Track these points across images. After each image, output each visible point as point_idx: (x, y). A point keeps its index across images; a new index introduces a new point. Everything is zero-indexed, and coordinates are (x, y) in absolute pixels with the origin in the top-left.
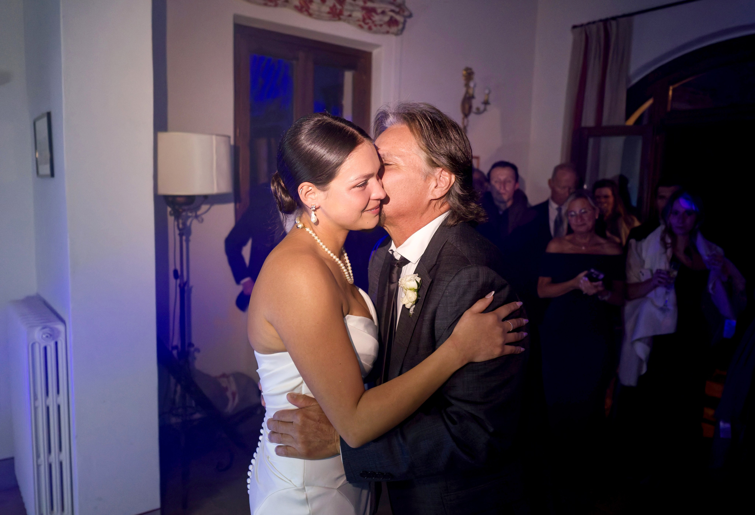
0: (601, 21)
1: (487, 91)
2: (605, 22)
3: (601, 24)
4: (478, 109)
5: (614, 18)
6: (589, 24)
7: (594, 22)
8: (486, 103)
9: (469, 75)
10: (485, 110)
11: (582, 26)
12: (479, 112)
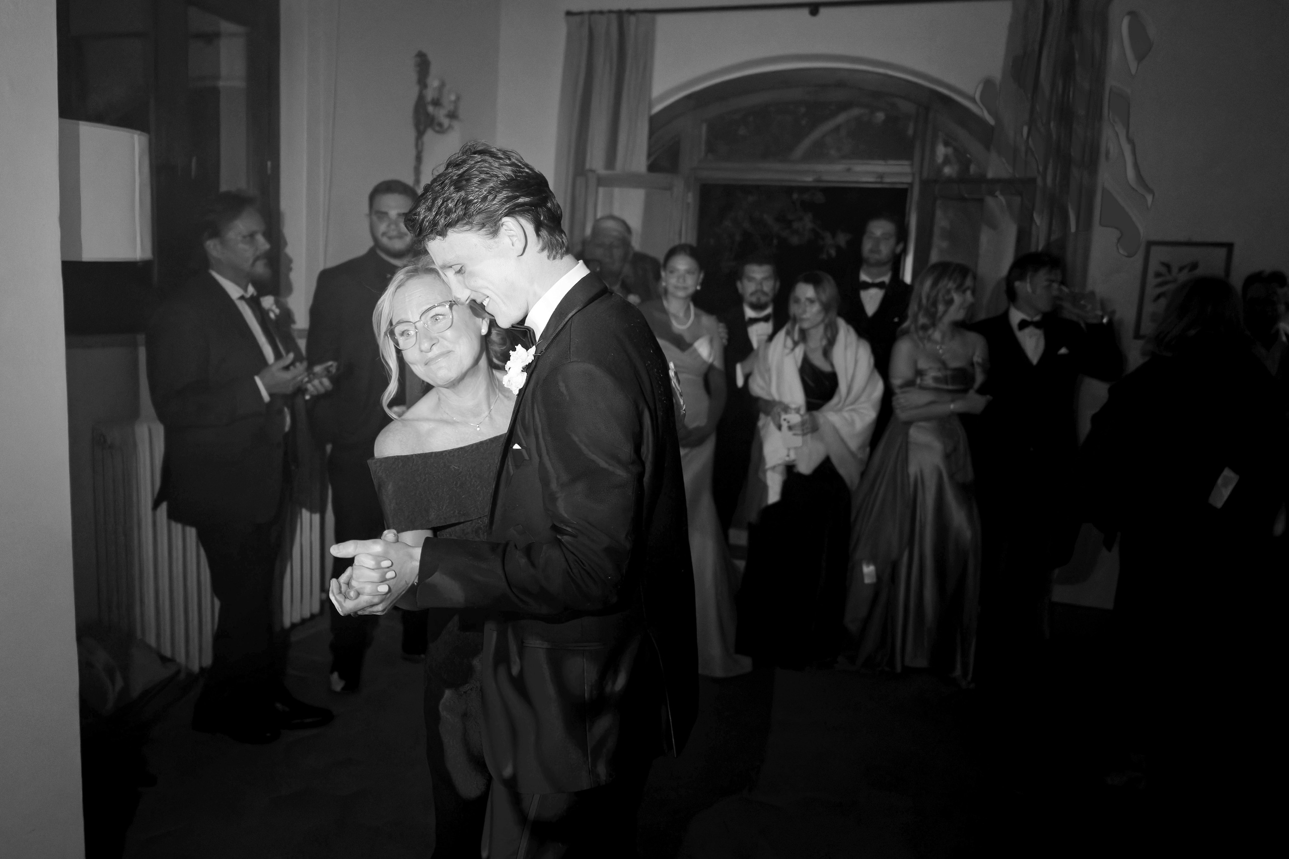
0: (610, 12)
1: (453, 98)
2: (621, 15)
3: (614, 17)
4: (440, 125)
5: (631, 12)
6: (592, 13)
7: (601, 13)
8: (452, 116)
9: (423, 65)
10: (450, 127)
11: (581, 13)
12: (441, 130)
